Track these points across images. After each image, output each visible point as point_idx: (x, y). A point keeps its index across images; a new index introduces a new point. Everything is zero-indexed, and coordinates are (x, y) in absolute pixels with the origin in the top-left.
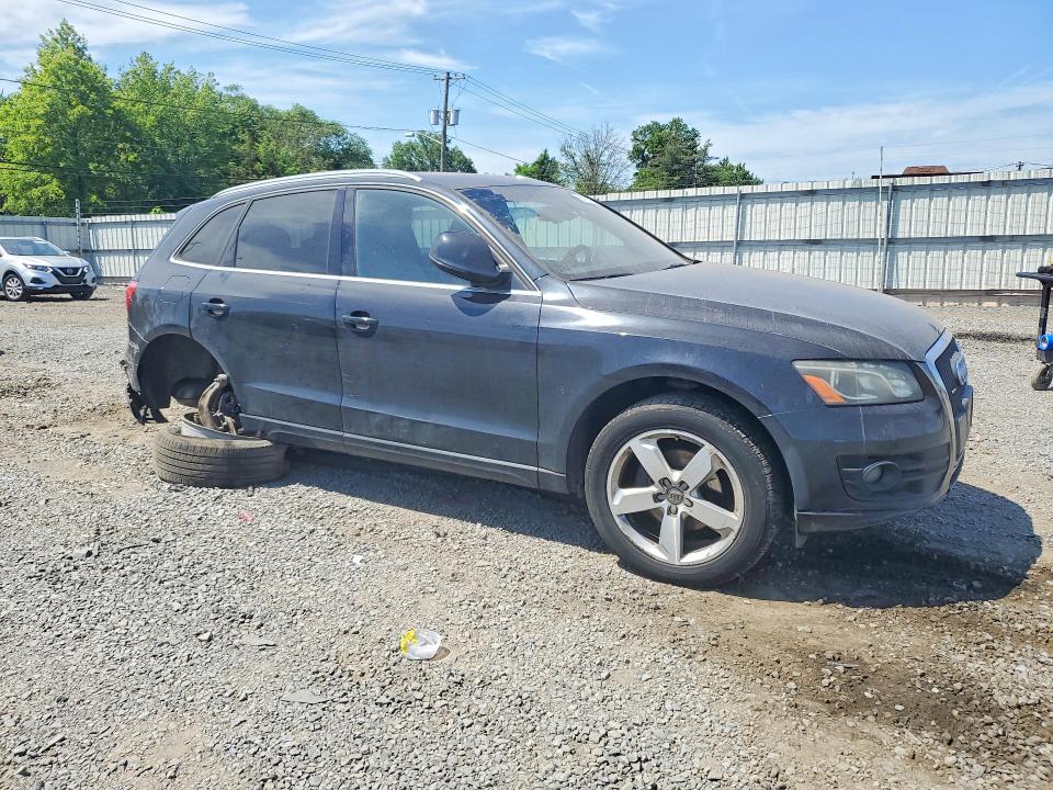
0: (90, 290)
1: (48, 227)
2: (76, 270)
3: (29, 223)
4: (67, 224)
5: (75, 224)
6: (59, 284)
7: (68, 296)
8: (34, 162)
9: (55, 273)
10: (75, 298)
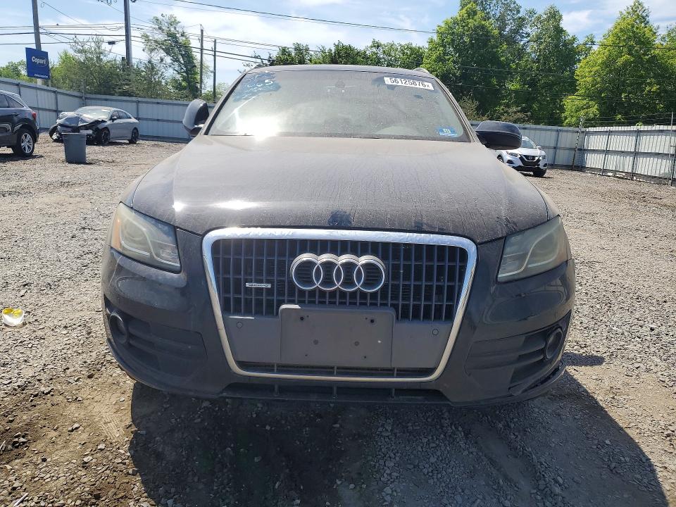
0: (544, 172)
1: (560, 133)
2: (534, 157)
3: (549, 130)
4: (573, 132)
5: (577, 132)
6: (521, 164)
7: (532, 173)
8: (590, 96)
9: (521, 158)
10: (535, 175)
